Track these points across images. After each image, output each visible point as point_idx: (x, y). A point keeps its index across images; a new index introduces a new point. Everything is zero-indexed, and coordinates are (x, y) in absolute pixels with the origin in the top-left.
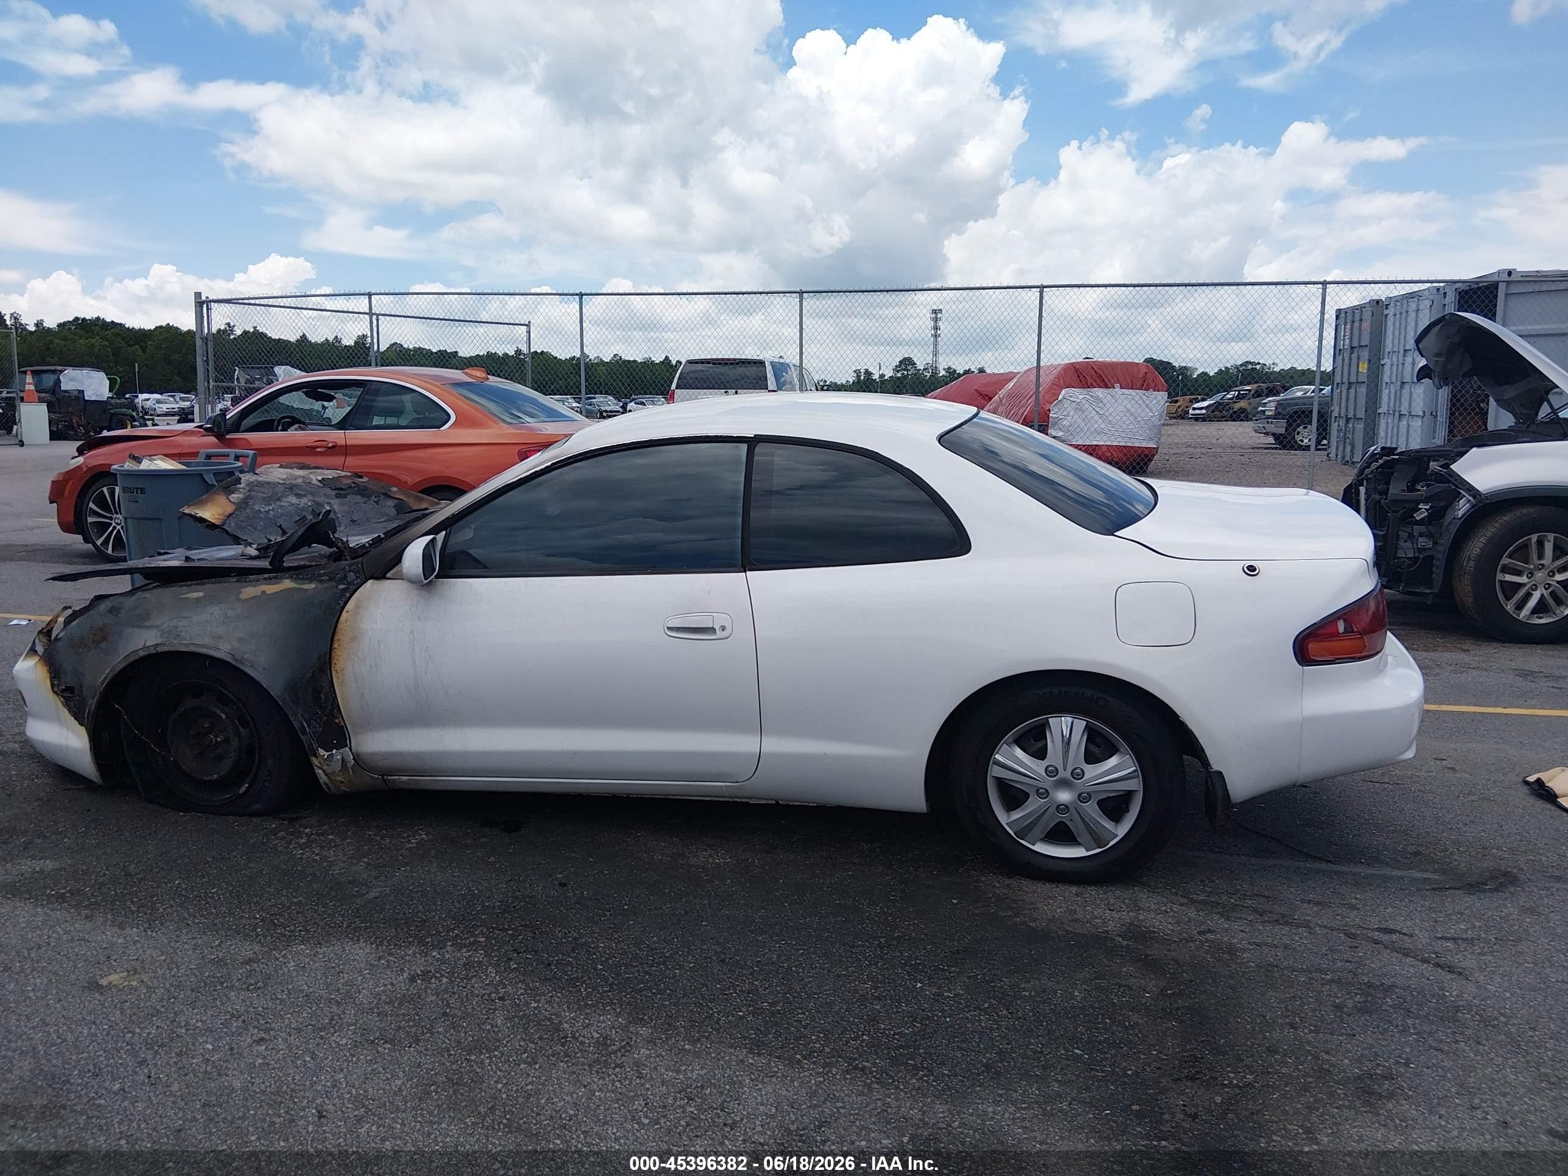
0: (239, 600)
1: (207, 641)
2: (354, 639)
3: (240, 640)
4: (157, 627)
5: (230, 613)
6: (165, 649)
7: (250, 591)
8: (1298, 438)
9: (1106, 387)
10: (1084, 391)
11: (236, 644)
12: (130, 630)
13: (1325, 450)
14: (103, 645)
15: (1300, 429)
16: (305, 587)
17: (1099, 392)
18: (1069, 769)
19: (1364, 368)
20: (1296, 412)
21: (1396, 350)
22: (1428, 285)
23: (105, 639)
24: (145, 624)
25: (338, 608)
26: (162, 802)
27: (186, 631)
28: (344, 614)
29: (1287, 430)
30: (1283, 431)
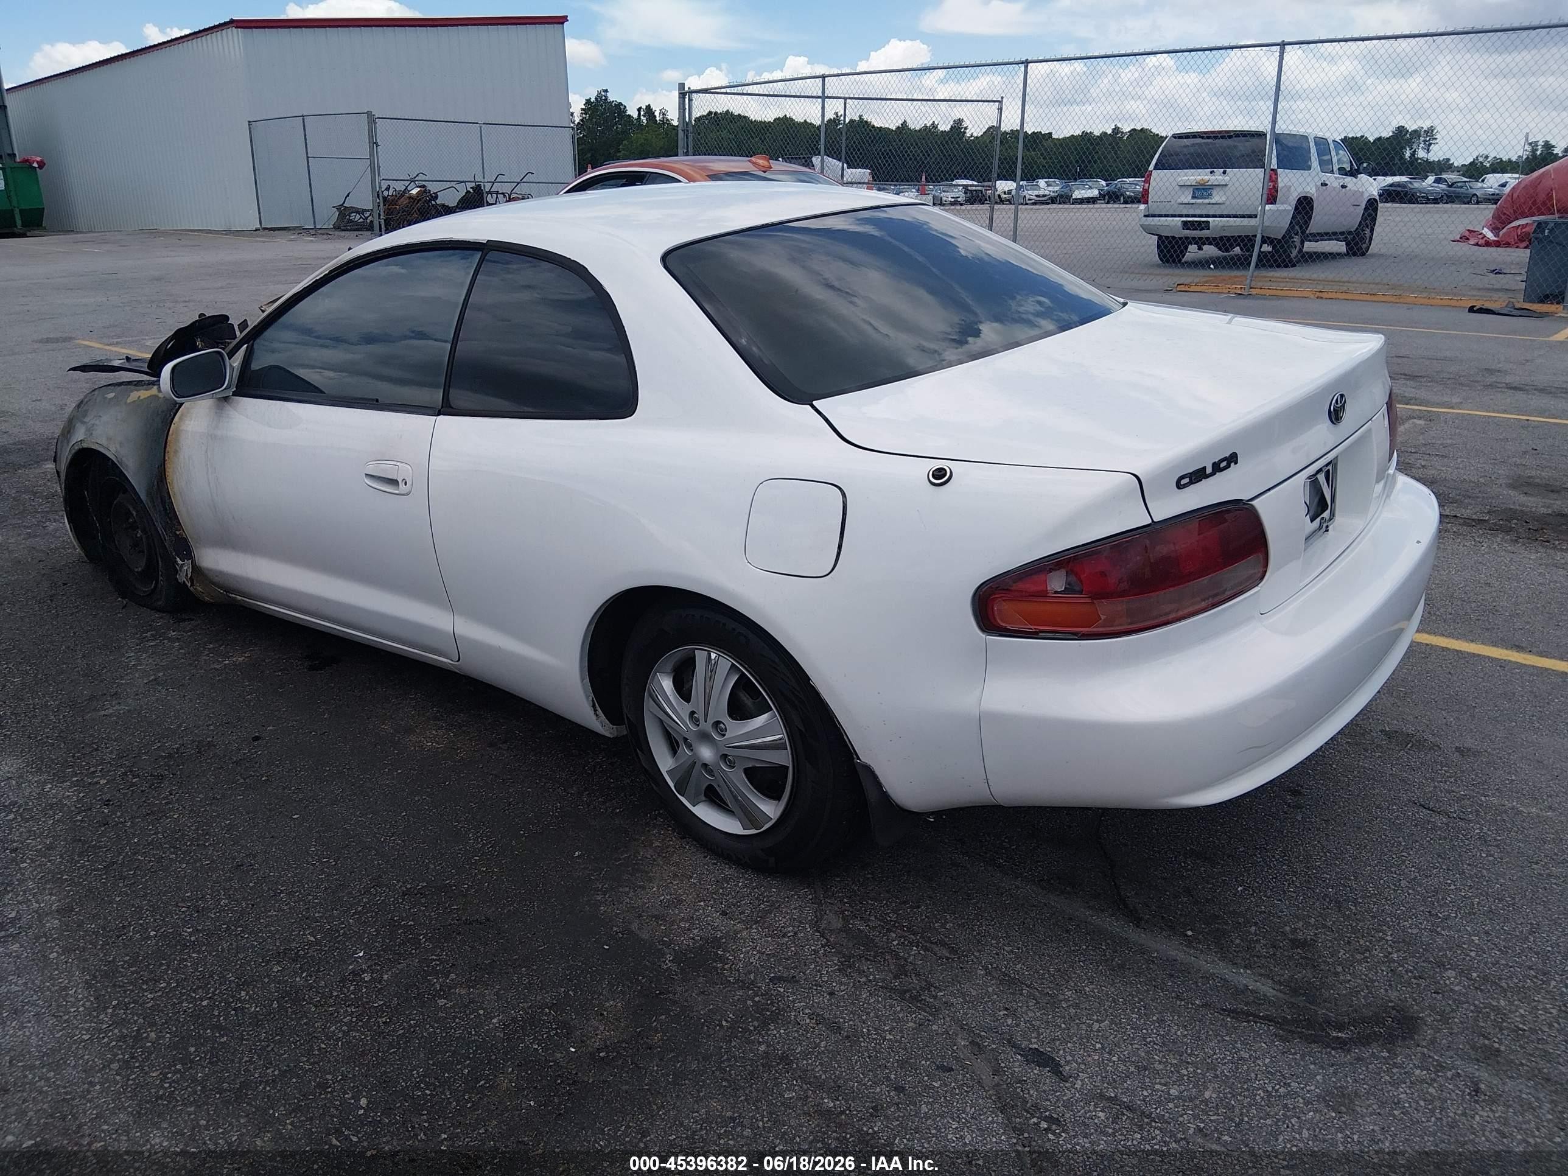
0: (126, 403)
2: (176, 452)
4: (86, 424)
6: (85, 445)
7: (134, 395)
18: (711, 721)
25: (170, 419)
27: (96, 430)
28: (172, 426)
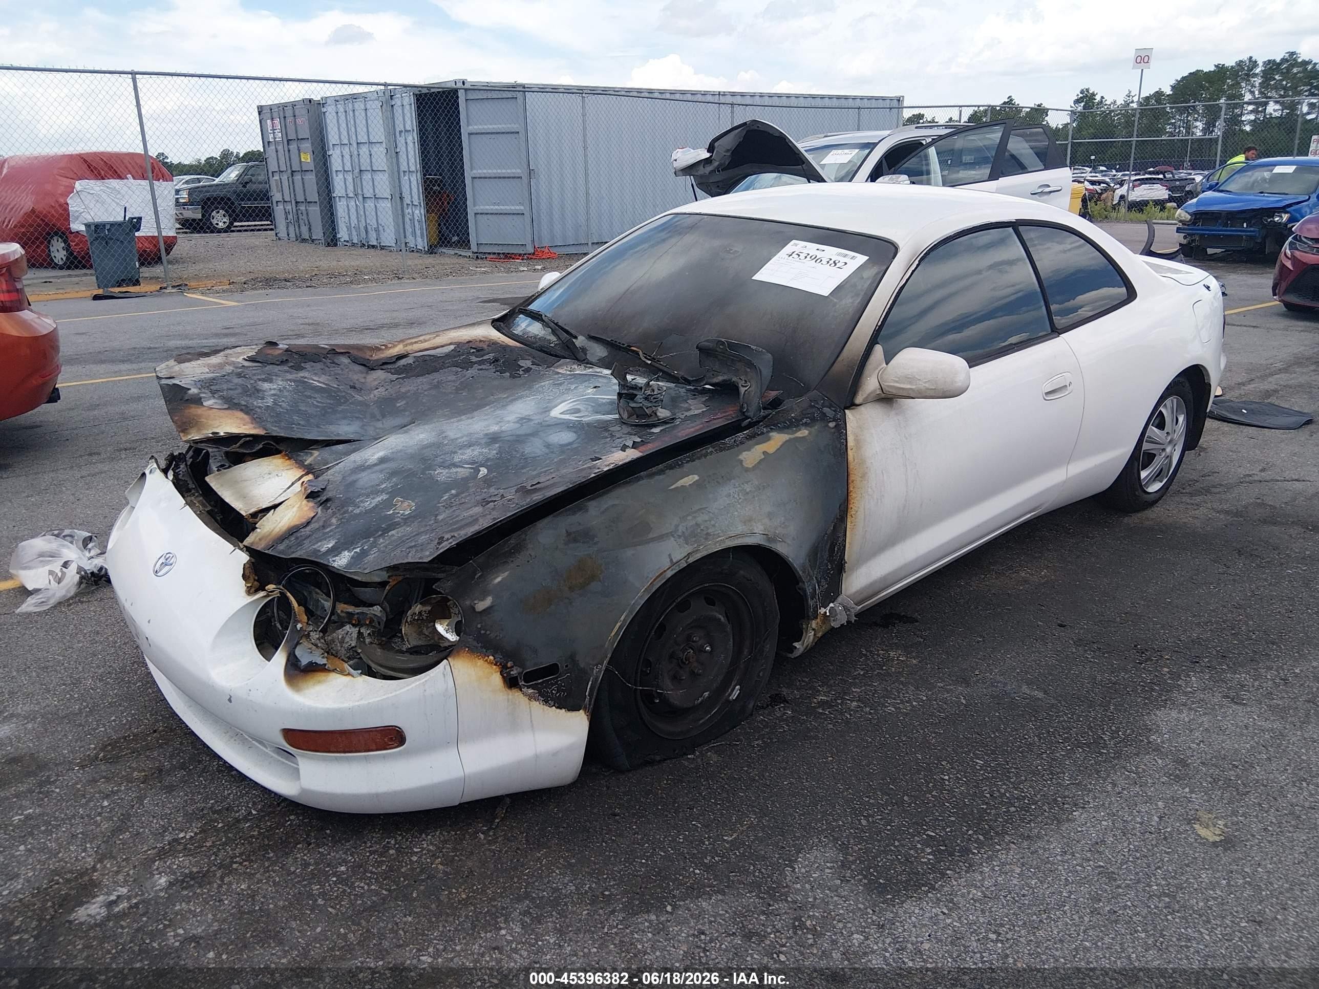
0: (747, 470)
1: (740, 528)
2: (864, 476)
3: (770, 515)
4: (671, 534)
5: (748, 488)
6: (698, 556)
7: (752, 455)
8: (214, 222)
9: (120, 177)
10: (99, 182)
11: (766, 521)
12: (629, 552)
13: (272, 230)
14: (595, 586)
15: (214, 213)
16: (799, 434)
17: (114, 183)
19: (307, 158)
20: (209, 199)
21: (346, 141)
22: (374, 88)
23: (593, 578)
24: (651, 536)
25: (844, 447)
26: (658, 758)
27: (714, 526)
28: (849, 452)
29: (203, 215)
30: (199, 216)
